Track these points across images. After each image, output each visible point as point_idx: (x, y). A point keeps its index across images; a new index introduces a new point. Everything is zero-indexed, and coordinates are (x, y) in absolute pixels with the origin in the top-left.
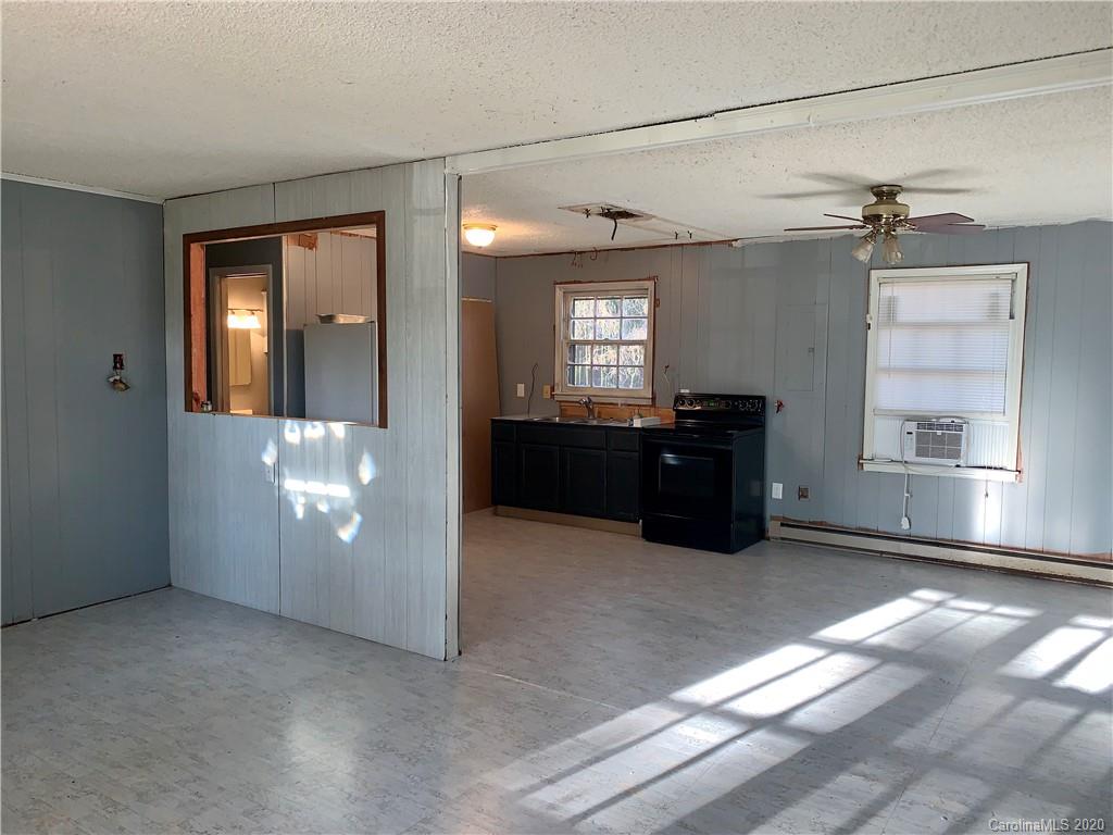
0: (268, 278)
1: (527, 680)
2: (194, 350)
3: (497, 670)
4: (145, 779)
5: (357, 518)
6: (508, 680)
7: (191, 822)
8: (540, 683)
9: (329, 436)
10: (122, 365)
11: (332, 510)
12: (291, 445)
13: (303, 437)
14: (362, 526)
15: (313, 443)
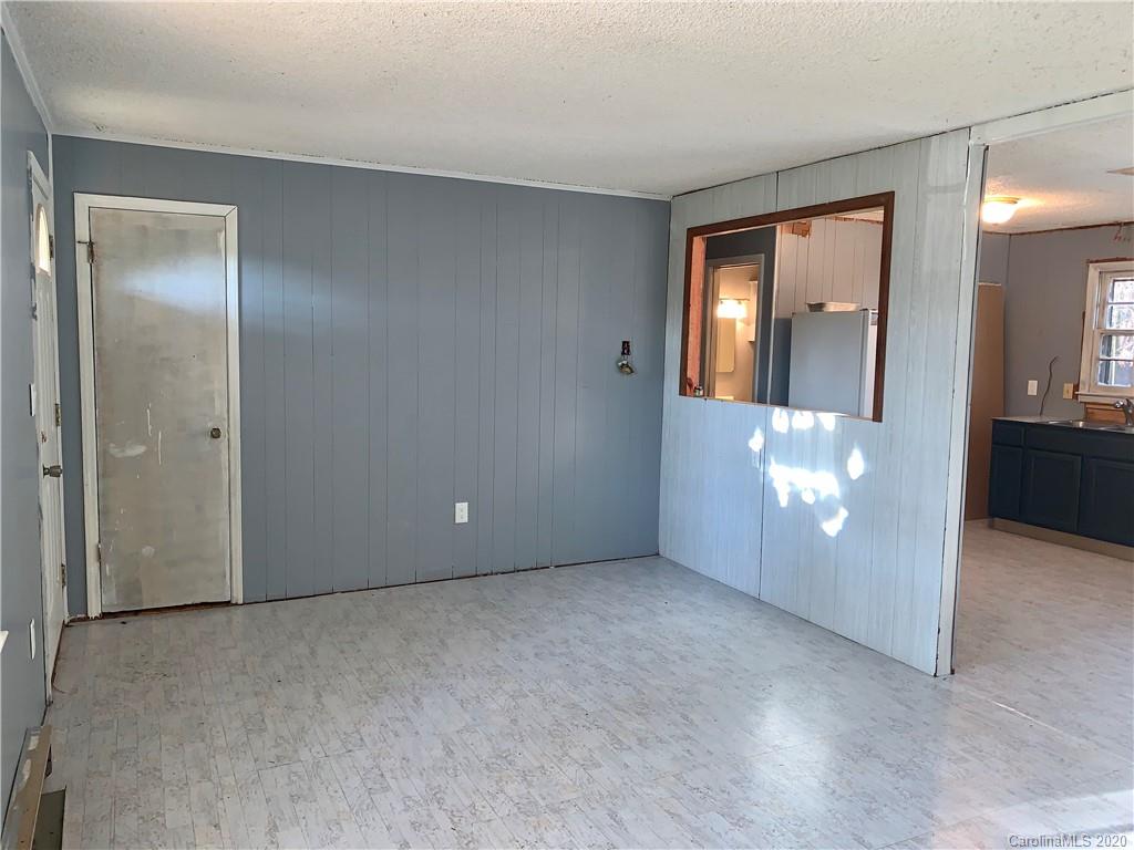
0: (760, 268)
1: (1036, 717)
2: (691, 339)
3: (998, 698)
4: (643, 727)
5: (843, 513)
6: (1011, 712)
7: (684, 775)
8: (1054, 724)
9: (817, 427)
10: (628, 351)
11: (817, 502)
12: (778, 433)
13: (790, 427)
14: (847, 522)
15: (801, 433)
